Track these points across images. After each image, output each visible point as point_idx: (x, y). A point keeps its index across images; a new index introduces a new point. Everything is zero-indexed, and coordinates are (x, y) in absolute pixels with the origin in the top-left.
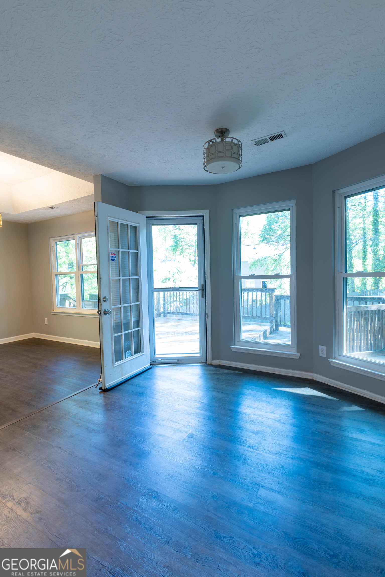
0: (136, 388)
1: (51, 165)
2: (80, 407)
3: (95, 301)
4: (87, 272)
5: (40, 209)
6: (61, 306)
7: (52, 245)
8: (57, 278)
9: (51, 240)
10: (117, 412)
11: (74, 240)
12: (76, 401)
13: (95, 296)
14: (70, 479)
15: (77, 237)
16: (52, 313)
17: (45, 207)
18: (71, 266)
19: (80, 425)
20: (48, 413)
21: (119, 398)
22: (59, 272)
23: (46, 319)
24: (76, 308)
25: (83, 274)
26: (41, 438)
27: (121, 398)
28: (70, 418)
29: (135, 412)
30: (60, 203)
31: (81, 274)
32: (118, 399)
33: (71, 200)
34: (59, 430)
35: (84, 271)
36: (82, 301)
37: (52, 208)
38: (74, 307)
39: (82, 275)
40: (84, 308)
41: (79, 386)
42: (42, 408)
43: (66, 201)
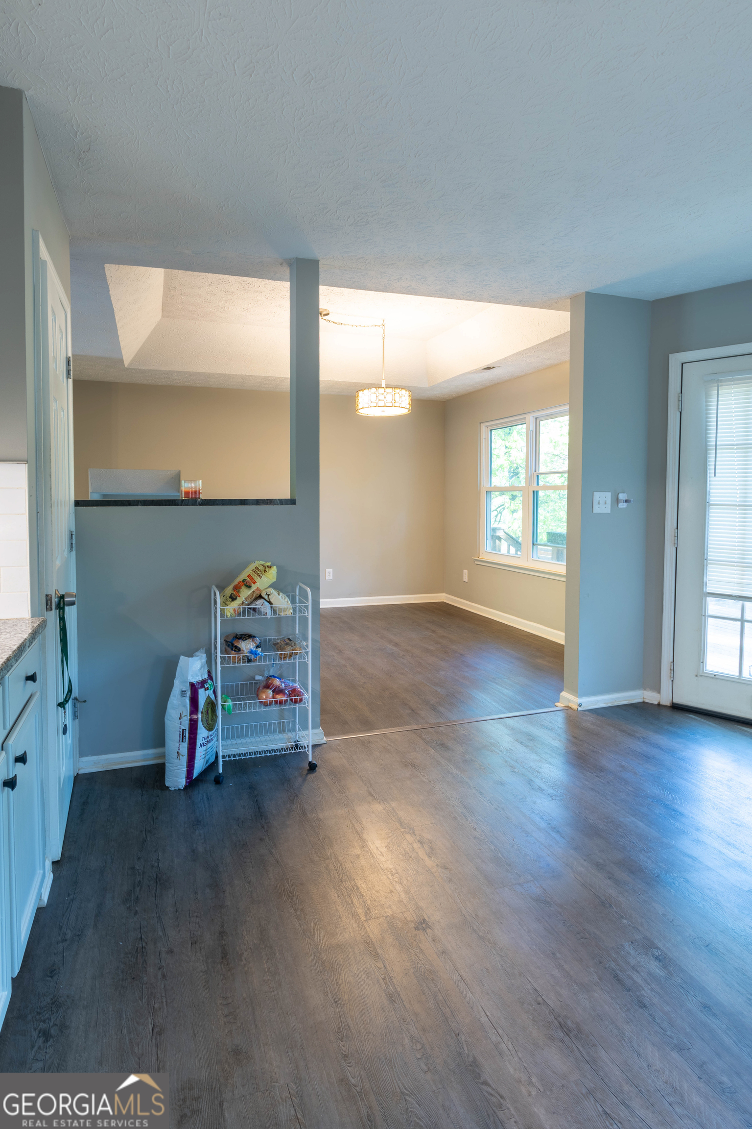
0: (639, 743)
1: (493, 297)
2: (517, 740)
3: (558, 547)
4: (546, 488)
5: (469, 373)
6: (492, 550)
7: (483, 436)
8: (490, 497)
9: (483, 425)
10: (590, 774)
11: (525, 424)
12: (511, 729)
13: (559, 537)
14: (495, 846)
15: (531, 417)
16: (476, 563)
17: (476, 370)
18: (513, 473)
19: (516, 770)
20: (463, 732)
21: (596, 749)
22: (492, 486)
23: (466, 572)
24: (520, 557)
25: (537, 492)
26: (452, 766)
27: (600, 752)
28: (500, 753)
29: (630, 788)
30: (503, 358)
31: (534, 491)
32: (593, 752)
33: (523, 350)
34: (481, 765)
35: (541, 483)
36: (533, 544)
37: (488, 368)
38: (516, 556)
39: (535, 494)
40: (535, 558)
41: (517, 705)
42: (455, 721)
43: (514, 352)
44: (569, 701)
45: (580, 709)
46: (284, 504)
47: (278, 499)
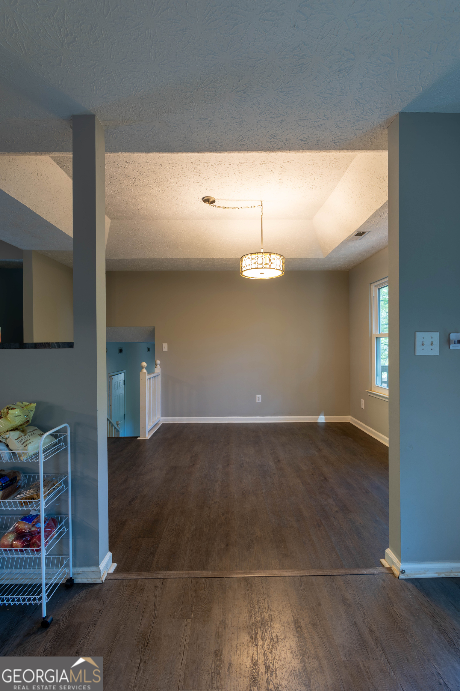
7: (373, 294)
8: (379, 342)
9: (373, 286)
16: (369, 394)
23: (363, 401)
37: (360, 234)
43: (372, 213)
44: (393, 563)
45: (402, 576)
46: (61, 347)
47: (56, 343)
